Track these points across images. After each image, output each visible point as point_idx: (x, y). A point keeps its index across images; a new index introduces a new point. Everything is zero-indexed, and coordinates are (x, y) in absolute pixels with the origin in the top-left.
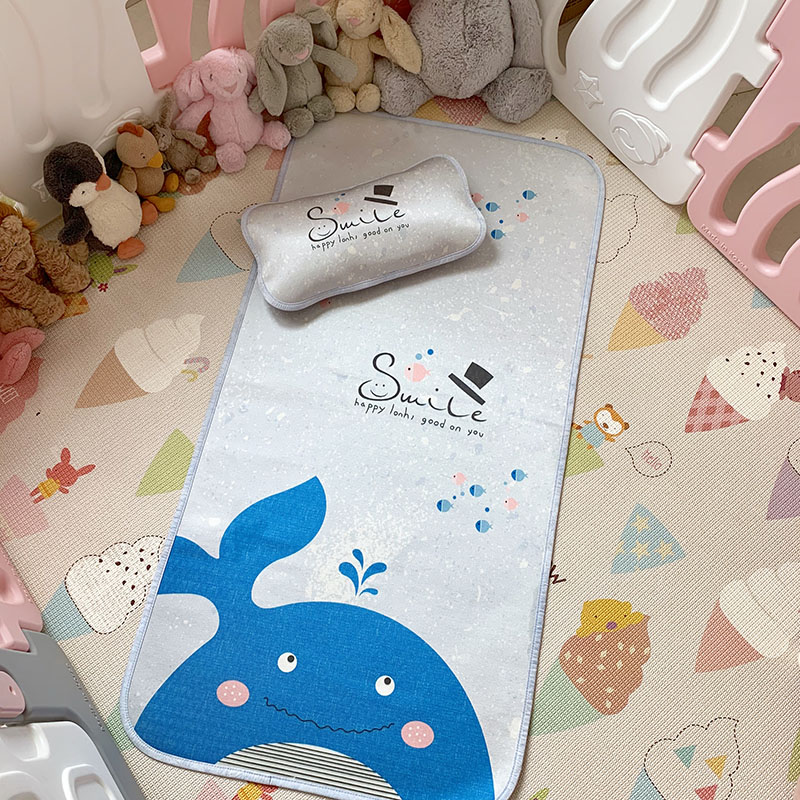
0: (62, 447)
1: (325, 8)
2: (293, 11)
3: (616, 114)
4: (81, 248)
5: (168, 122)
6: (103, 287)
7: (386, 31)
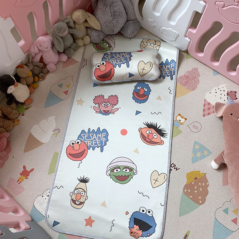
0: (23, 165)
1: (69, 17)
2: (60, 20)
3: (161, 29)
4: (14, 105)
5: (30, 61)
6: (23, 115)
7: (88, 20)
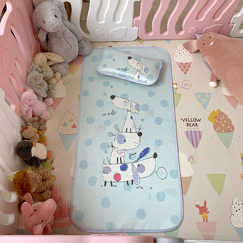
3: (110, 32)
6: (53, 169)
7: (50, 58)
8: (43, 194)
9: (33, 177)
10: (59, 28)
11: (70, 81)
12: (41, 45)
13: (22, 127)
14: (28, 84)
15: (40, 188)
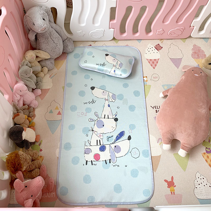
3: (90, 33)
6: (41, 150)
7: (38, 55)
8: (32, 172)
9: (24, 157)
10: (47, 29)
11: (56, 74)
12: (30, 44)
13: (14, 114)
14: (20, 76)
15: (30, 167)
